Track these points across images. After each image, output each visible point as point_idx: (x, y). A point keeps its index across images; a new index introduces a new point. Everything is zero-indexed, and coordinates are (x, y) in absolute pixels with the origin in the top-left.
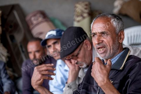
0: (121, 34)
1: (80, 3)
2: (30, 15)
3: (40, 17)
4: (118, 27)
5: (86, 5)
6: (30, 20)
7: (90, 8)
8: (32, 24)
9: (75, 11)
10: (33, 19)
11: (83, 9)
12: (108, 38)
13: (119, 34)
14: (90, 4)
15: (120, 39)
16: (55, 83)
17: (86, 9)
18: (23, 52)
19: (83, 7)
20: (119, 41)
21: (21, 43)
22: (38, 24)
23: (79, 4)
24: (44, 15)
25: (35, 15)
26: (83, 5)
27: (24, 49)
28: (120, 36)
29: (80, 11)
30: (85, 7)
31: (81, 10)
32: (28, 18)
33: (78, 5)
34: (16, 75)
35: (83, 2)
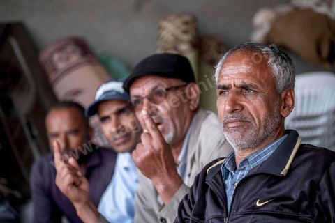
0: (286, 95)
1: (172, 18)
2: (51, 49)
3: (73, 52)
4: (283, 77)
5: (186, 23)
6: (50, 59)
7: (196, 29)
8: (55, 69)
9: (158, 37)
10: (56, 57)
11: (178, 33)
12: (257, 101)
13: (283, 96)
14: (195, 20)
15: (284, 108)
16: (113, 212)
17: (185, 32)
18: (33, 137)
19: (178, 28)
20: (282, 113)
21: (27, 116)
22: (69, 70)
23: (170, 21)
24: (84, 48)
25: (61, 49)
26: (179, 22)
27: (35, 132)
28: (284, 100)
29: (171, 38)
30: (184, 28)
31: (173, 35)
32: (44, 56)
33: (165, 24)
34: (18, 194)
35: (179, 16)
